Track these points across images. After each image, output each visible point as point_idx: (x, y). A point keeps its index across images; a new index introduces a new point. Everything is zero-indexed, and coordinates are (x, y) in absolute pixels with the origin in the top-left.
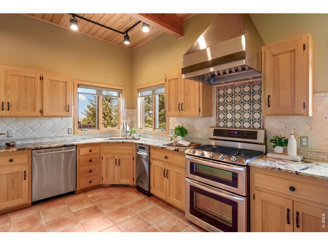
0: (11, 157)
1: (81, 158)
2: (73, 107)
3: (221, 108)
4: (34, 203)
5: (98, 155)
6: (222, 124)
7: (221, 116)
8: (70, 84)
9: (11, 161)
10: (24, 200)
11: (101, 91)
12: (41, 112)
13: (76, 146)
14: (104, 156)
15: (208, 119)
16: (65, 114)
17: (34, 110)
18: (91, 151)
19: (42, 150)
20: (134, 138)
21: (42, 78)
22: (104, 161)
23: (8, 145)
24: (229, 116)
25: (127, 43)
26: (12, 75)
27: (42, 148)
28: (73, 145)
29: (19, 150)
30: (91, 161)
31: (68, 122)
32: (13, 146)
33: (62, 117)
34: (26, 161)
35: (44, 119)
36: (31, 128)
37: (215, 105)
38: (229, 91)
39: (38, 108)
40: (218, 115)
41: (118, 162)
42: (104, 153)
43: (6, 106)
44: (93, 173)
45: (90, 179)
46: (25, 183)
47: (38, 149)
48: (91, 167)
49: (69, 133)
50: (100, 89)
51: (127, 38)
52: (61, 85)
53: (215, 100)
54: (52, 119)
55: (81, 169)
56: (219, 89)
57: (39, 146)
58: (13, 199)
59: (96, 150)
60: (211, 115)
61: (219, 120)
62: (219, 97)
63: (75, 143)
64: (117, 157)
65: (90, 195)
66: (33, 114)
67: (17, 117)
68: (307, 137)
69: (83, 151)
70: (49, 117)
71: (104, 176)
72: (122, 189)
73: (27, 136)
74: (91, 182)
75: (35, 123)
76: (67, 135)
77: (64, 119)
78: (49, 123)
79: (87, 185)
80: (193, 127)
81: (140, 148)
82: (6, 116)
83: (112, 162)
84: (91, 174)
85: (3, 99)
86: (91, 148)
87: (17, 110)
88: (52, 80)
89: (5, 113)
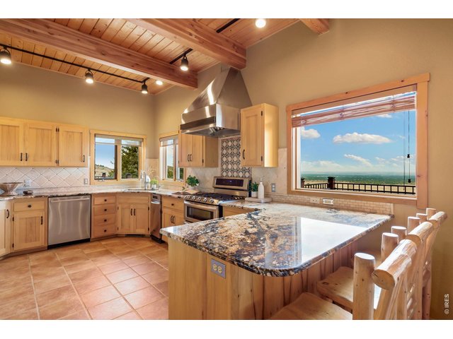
0: (29, 204)
1: (96, 207)
2: (89, 157)
3: (225, 159)
4: (51, 247)
5: (113, 205)
6: (225, 174)
7: (224, 167)
8: (86, 135)
9: (30, 206)
10: (41, 243)
11: (120, 141)
12: (57, 162)
13: (91, 195)
14: (120, 206)
15: (215, 169)
16: (82, 164)
17: (50, 161)
18: (106, 200)
19: (58, 198)
20: (153, 189)
21: (57, 130)
22: (119, 211)
23: (26, 193)
24: (230, 167)
25: (145, 92)
26: (30, 128)
27: (57, 196)
28: (87, 194)
29: (36, 197)
30: (106, 210)
31: (85, 172)
32: (30, 194)
33: (78, 167)
34: (43, 207)
35: (59, 170)
36: (47, 178)
37: (220, 156)
38: (230, 144)
39: (54, 158)
40: (222, 166)
41: (133, 212)
42: (120, 203)
43: (24, 157)
44: (108, 222)
45: (105, 228)
46: (42, 228)
47: (54, 197)
48: (106, 217)
49: (85, 183)
50: (119, 138)
51: (145, 87)
52: (76, 136)
53: (220, 152)
54: (68, 169)
55: (96, 217)
56: (223, 142)
57: (55, 194)
58: (31, 241)
59: (111, 200)
60: (217, 166)
61: (222, 170)
62: (223, 149)
63: (90, 192)
64: (132, 207)
65: (103, 243)
66: (49, 164)
67: (34, 167)
68: (274, 184)
69: (98, 201)
70: (65, 167)
71: (119, 226)
72: (137, 239)
73: (43, 186)
74: (105, 231)
75: (51, 173)
76: (83, 185)
77: (80, 169)
78: (64, 173)
79: (101, 234)
80: (204, 177)
81: (154, 197)
82: (24, 166)
83: (127, 212)
84: (106, 223)
85: (22, 150)
86: (106, 198)
87: (34, 160)
88: (67, 132)
89: (24, 163)
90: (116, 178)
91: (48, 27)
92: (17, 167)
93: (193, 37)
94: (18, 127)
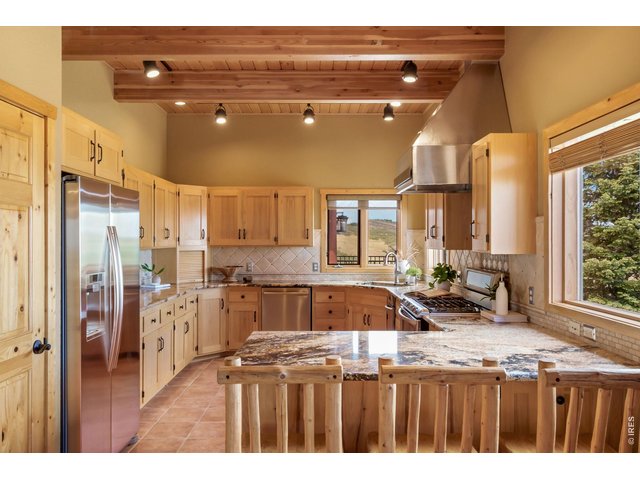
0: (243, 294)
1: (318, 305)
5: (342, 306)
8: (310, 199)
9: (243, 297)
11: (366, 202)
12: (276, 239)
13: (311, 287)
14: (350, 308)
16: (305, 242)
17: (269, 238)
18: (330, 298)
21: (276, 196)
22: (350, 316)
25: (389, 119)
28: (305, 286)
29: (253, 286)
30: (330, 312)
31: (313, 254)
34: (256, 300)
35: (281, 250)
36: (270, 260)
39: (273, 236)
41: (367, 319)
42: (351, 304)
43: (242, 234)
46: (255, 326)
47: (267, 286)
48: (331, 322)
49: (314, 270)
50: (364, 199)
51: (388, 111)
52: (298, 201)
54: (293, 248)
55: (318, 322)
59: (339, 298)
63: (309, 284)
64: (367, 311)
66: (267, 243)
67: (255, 247)
69: (320, 297)
73: (265, 271)
75: (274, 253)
76: (311, 272)
78: (289, 255)
82: (242, 246)
83: (360, 320)
85: (240, 226)
86: (331, 293)
87: (252, 238)
88: (287, 197)
89: (242, 242)
90: (359, 263)
91: (236, 79)
92: (240, 247)
93: (379, 45)
94: (236, 196)
